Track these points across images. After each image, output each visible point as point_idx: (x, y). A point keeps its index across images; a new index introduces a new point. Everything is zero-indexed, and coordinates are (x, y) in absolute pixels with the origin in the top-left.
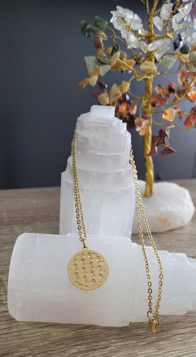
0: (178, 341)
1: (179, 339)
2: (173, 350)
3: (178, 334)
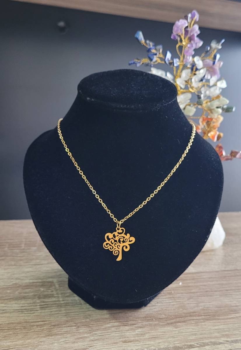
0: (192, 324)
1: (193, 323)
2: (187, 328)
3: (193, 320)
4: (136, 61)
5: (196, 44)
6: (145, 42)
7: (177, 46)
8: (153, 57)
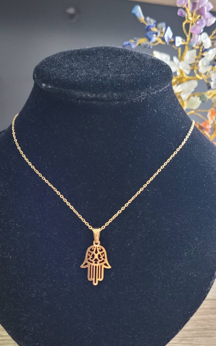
4: (131, 42)
5: (207, 20)
6: (145, 20)
7: (184, 24)
8: (152, 37)
